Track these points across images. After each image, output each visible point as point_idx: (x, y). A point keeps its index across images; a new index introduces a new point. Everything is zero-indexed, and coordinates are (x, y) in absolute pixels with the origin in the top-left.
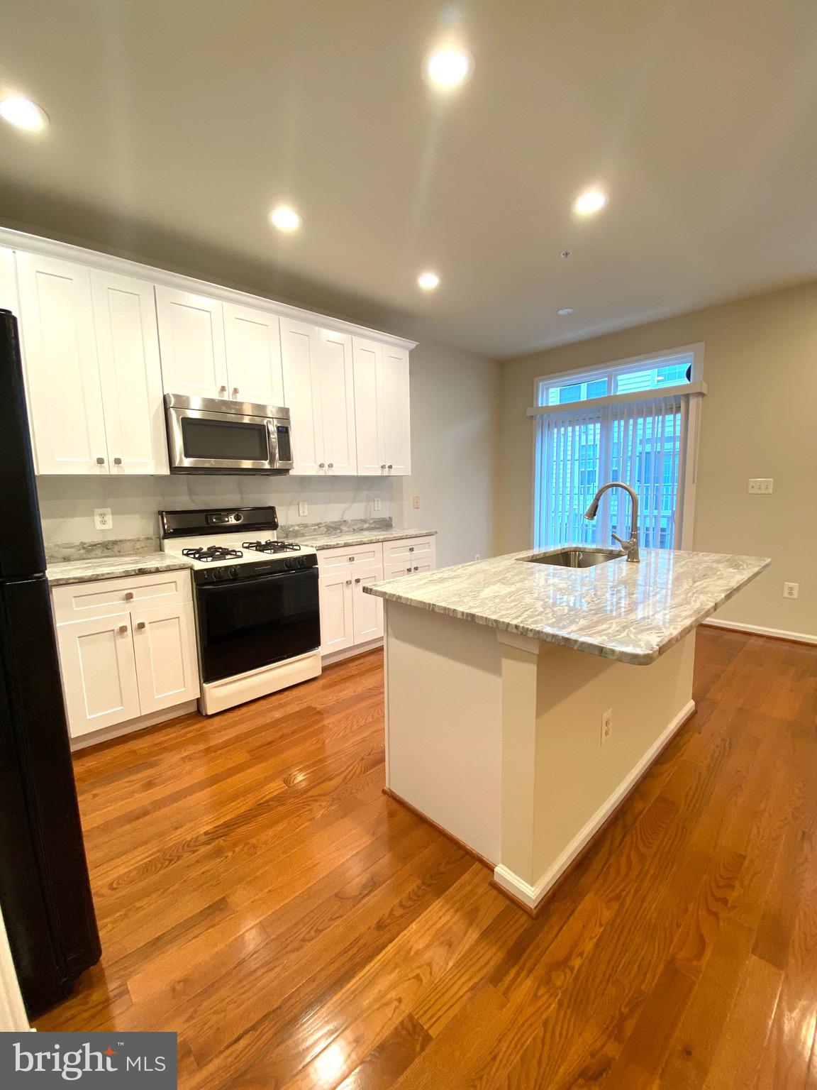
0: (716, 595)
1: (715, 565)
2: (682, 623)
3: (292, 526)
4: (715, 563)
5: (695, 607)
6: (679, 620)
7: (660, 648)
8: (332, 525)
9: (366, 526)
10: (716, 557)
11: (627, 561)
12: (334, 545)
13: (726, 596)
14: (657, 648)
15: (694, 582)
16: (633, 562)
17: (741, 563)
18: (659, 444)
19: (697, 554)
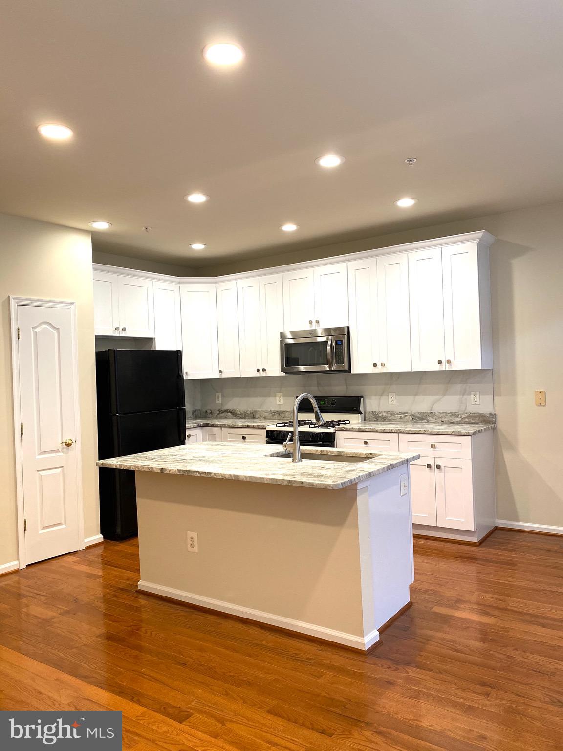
3: (381, 412)
8: (418, 415)
9: (458, 419)
12: (350, 429)
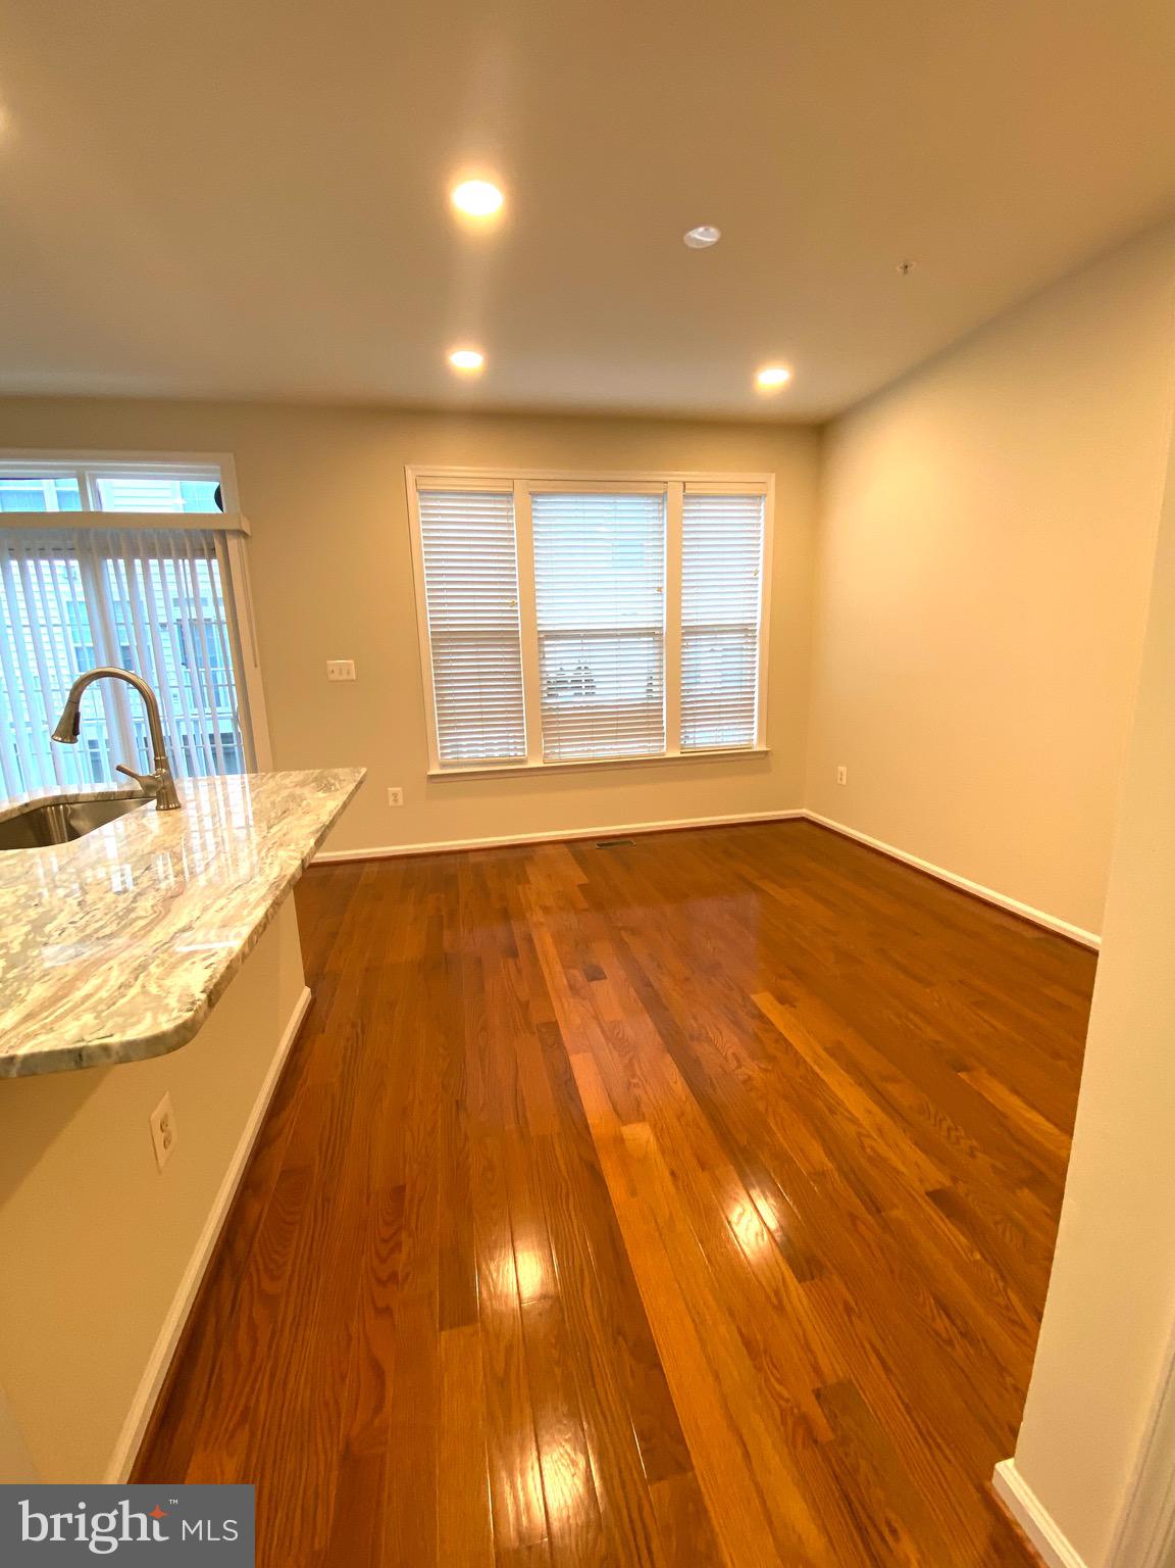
0: (302, 843)
1: (298, 791)
2: (250, 918)
4: (298, 788)
5: (272, 878)
6: (245, 912)
7: (209, 997)
10: (297, 776)
11: (158, 809)
13: (315, 844)
14: (203, 996)
15: (269, 828)
16: (169, 809)
17: (332, 781)
18: (193, 609)
19: (272, 777)
